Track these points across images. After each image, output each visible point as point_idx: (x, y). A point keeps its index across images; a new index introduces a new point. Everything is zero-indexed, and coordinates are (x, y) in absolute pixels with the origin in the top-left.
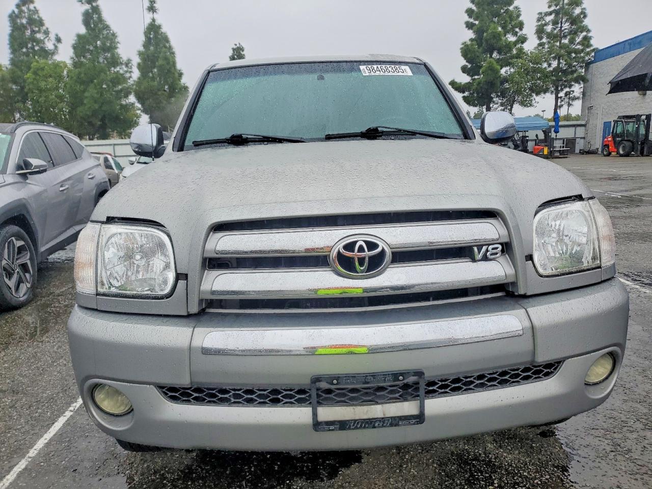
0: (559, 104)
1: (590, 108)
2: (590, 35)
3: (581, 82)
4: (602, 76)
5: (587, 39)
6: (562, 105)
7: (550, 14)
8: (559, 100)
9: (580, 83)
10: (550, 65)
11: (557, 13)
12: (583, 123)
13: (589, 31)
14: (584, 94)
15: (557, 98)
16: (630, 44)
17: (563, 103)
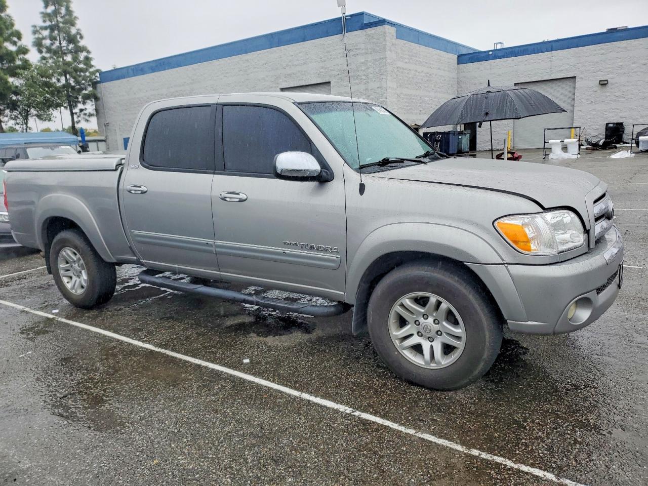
0: (76, 120)
1: (107, 125)
2: (90, 56)
3: (93, 100)
4: (112, 96)
5: (87, 59)
6: (79, 121)
7: (46, 28)
8: (75, 116)
9: (91, 101)
10: (58, 80)
11: (52, 28)
12: (103, 138)
13: (88, 52)
14: (97, 110)
15: (72, 114)
16: (133, 70)
17: (80, 119)
